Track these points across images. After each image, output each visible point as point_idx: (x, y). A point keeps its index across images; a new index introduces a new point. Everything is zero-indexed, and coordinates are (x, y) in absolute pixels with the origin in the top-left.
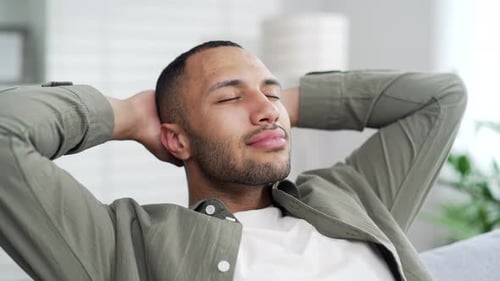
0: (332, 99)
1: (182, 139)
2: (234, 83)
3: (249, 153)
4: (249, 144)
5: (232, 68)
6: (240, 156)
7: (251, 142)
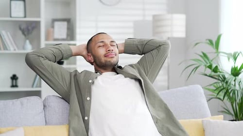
0: (133, 45)
1: (92, 57)
2: (102, 42)
3: (106, 59)
4: (105, 56)
5: (103, 39)
6: (103, 59)
7: (106, 56)
